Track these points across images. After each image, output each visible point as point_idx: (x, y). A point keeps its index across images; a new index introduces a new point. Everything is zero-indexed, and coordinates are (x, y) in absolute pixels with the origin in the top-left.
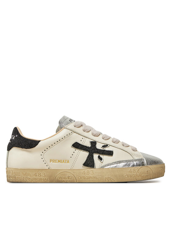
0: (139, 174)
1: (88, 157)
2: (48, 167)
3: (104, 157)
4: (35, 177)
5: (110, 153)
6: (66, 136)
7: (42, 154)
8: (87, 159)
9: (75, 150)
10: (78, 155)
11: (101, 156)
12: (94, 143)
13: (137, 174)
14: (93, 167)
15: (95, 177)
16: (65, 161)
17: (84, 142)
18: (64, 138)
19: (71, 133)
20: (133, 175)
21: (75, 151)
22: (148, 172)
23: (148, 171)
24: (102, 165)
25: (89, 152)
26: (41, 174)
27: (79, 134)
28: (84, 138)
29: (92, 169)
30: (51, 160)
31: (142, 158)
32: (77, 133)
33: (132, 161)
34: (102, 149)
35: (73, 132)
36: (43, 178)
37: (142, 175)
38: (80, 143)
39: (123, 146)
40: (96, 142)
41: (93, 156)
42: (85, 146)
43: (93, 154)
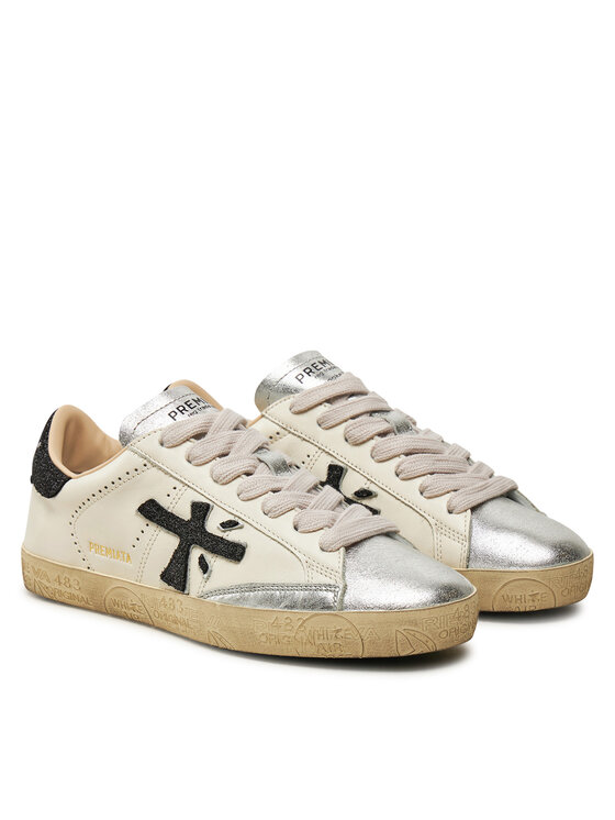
0: (305, 637)
2: (86, 564)
3: (217, 563)
4: (56, 586)
5: (235, 552)
6: (124, 477)
7: (72, 520)
9: (147, 526)
10: (151, 542)
11: (209, 557)
12: (201, 510)
13: (299, 636)
14: (183, 590)
15: (187, 624)
16: (121, 555)
17: (174, 502)
18: (117, 482)
19: (140, 467)
20: (286, 639)
21: (145, 528)
23: (338, 631)
24: (205, 590)
25: (180, 535)
26: (72, 582)
27: (167, 473)
28: (179, 486)
29: (180, 597)
30: (91, 545)
31: (338, 580)
32: (160, 469)
33: (297, 587)
34: (219, 533)
35: (149, 463)
36: (77, 593)
37: (318, 642)
38: (164, 503)
39: (296, 529)
40: (208, 505)
41: (188, 554)
42: (172, 516)
43: (189, 546)
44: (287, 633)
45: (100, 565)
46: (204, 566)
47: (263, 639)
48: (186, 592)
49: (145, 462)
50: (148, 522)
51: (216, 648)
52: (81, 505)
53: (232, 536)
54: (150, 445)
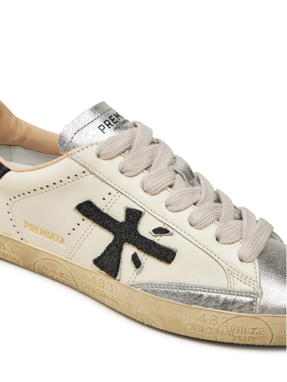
0: (226, 331)
1: (108, 249)
2: (20, 236)
3: (148, 261)
5: (167, 255)
6: (65, 180)
7: (10, 203)
8: (105, 253)
9: (83, 220)
10: (86, 234)
11: (141, 255)
12: (134, 216)
13: (221, 328)
14: (115, 276)
15: (115, 300)
16: (56, 237)
17: (109, 205)
18: (58, 183)
19: (80, 174)
20: (209, 330)
21: (81, 222)
22: (257, 331)
23: (255, 329)
24: (136, 281)
25: (114, 233)
26: (6, 246)
27: (103, 181)
28: (114, 192)
29: (110, 280)
30: (27, 224)
31: (256, 288)
32: (98, 177)
33: (222, 291)
34: (151, 237)
35: (87, 170)
36: (9, 254)
37: (236, 334)
38: (100, 204)
39: (217, 240)
40: (141, 212)
41: (121, 249)
42: (107, 217)
43: (123, 243)
44: (211, 326)
45: (33, 240)
46: (137, 262)
47: (189, 327)
48: (117, 278)
49: (84, 169)
50: (85, 218)
51: (142, 323)
52: (21, 195)
53: (162, 240)
54: (89, 156)
